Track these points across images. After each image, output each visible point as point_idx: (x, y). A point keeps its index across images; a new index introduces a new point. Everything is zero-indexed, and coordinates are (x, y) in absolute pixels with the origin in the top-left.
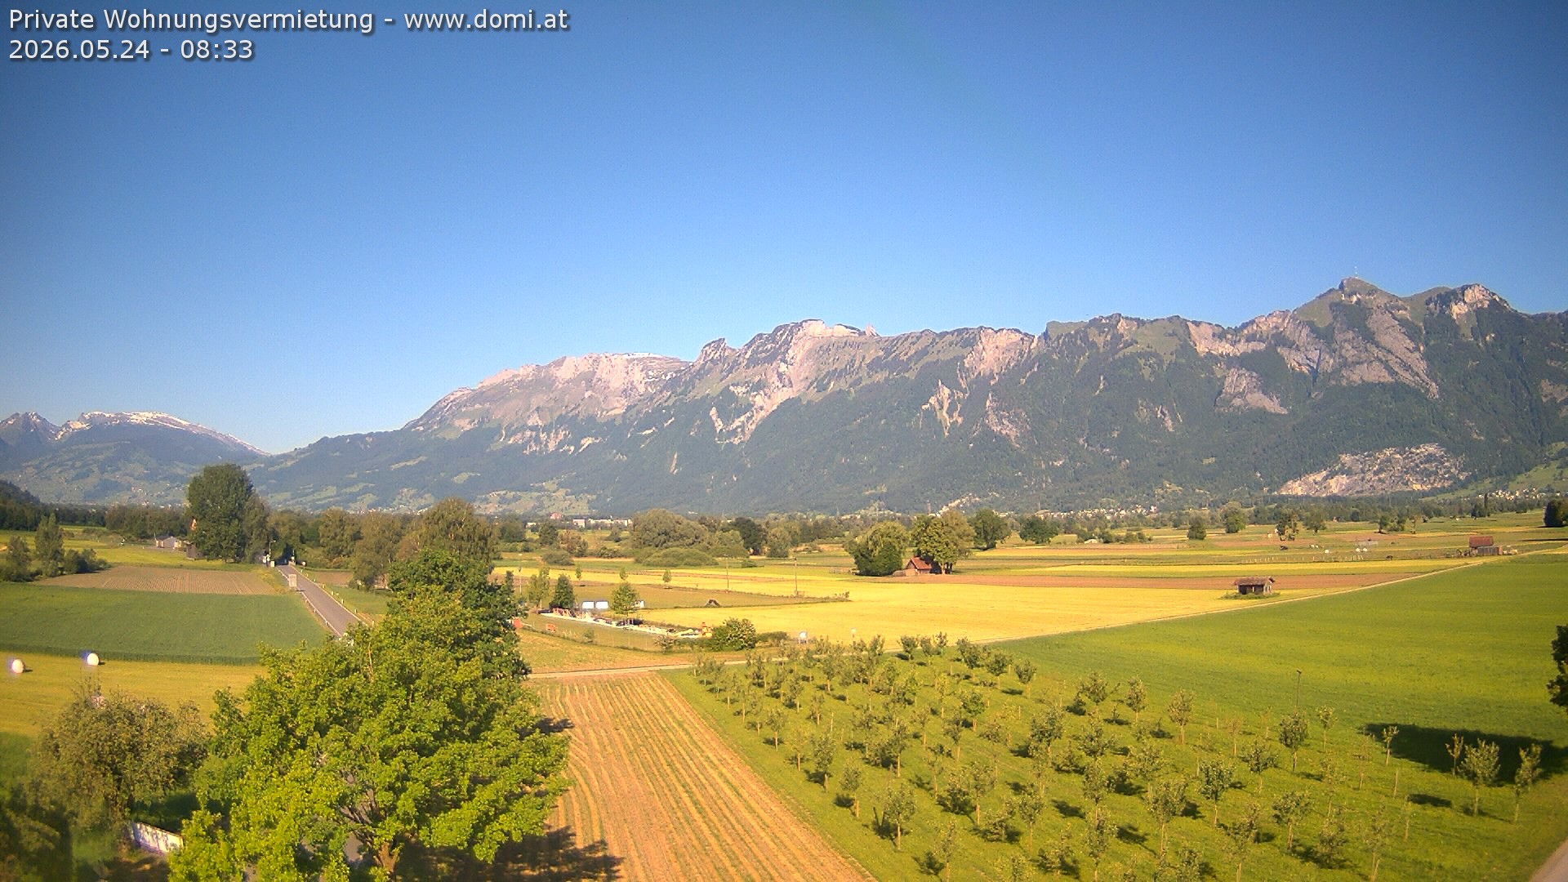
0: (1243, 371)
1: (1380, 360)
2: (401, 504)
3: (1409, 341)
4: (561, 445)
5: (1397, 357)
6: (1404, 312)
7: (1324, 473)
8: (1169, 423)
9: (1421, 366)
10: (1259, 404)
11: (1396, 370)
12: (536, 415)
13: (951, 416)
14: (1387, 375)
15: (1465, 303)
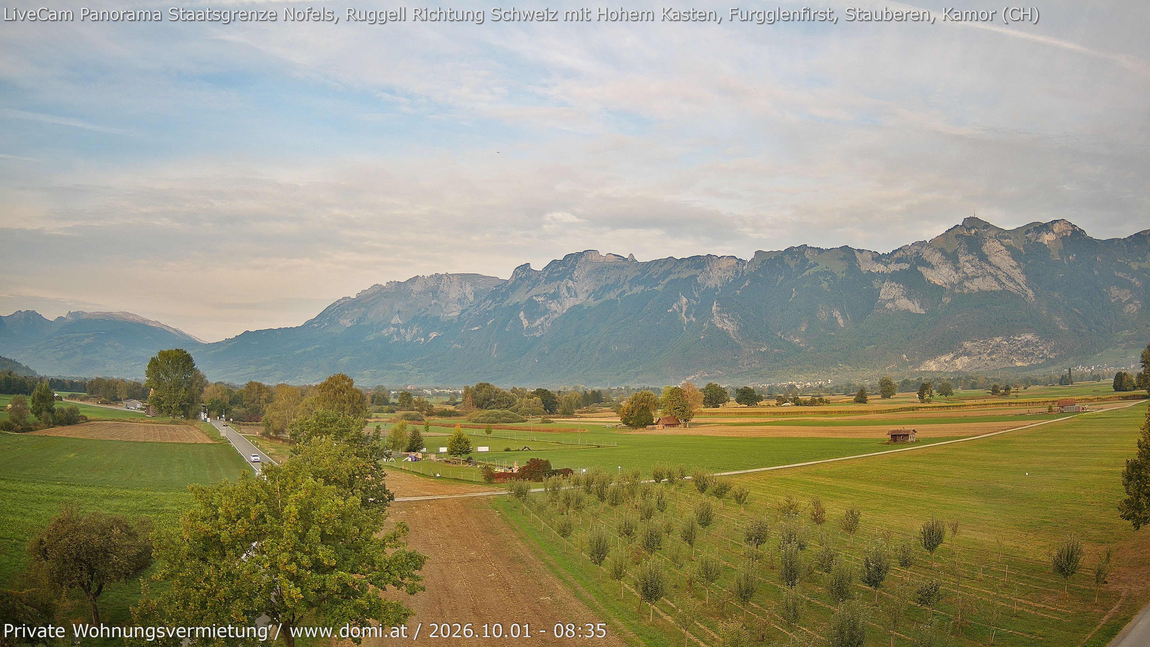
0: (894, 284)
1: (991, 274)
2: (301, 378)
3: (1012, 261)
4: (415, 337)
5: (1004, 272)
6: (1009, 241)
7: (952, 355)
8: (841, 321)
9: (1021, 279)
10: (905, 307)
11: (1004, 281)
12: (397, 316)
13: (688, 317)
14: (997, 285)
15: (1054, 233)
